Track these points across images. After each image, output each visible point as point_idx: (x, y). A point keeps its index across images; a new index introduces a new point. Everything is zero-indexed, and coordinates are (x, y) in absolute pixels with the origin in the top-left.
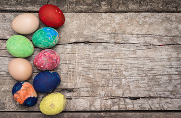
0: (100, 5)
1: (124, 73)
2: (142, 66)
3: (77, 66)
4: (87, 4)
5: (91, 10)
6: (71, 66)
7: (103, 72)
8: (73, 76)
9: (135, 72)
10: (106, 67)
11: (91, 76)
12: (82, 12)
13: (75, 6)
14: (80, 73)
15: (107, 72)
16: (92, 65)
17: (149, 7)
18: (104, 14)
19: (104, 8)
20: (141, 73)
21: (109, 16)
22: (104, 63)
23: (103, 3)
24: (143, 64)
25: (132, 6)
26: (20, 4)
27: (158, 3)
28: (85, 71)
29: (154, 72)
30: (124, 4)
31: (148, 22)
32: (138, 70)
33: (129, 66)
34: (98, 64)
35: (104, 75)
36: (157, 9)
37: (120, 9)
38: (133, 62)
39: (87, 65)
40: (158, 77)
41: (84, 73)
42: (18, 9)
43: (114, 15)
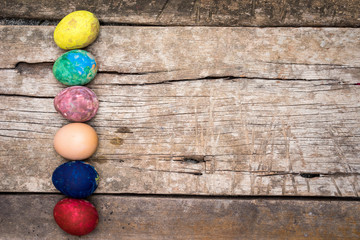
0: (253, 14)
1: (292, 131)
2: (324, 119)
3: (211, 118)
4: (231, 13)
5: (236, 22)
6: (201, 118)
7: (257, 129)
8: (204, 134)
9: (313, 130)
10: (261, 120)
11: (236, 135)
12: (221, 25)
13: (210, 16)
14: (216, 130)
15: (263, 129)
16: (238, 116)
17: (338, 19)
18: (258, 30)
19: (259, 18)
20: (322, 131)
21: (267, 32)
22: (259, 114)
23: (258, 10)
24: (326, 116)
25: (307, 16)
26: (116, 11)
27: (353, 12)
28: (225, 126)
29: (345, 130)
30: (293, 12)
31: (336, 44)
32: (316, 127)
33: (302, 119)
34: (248, 115)
35: (258, 135)
36: (352, 22)
37: (286, 20)
38: (308, 112)
39: (228, 116)
40: (352, 139)
41: (223, 130)
42: (112, 19)
43: (276, 31)
